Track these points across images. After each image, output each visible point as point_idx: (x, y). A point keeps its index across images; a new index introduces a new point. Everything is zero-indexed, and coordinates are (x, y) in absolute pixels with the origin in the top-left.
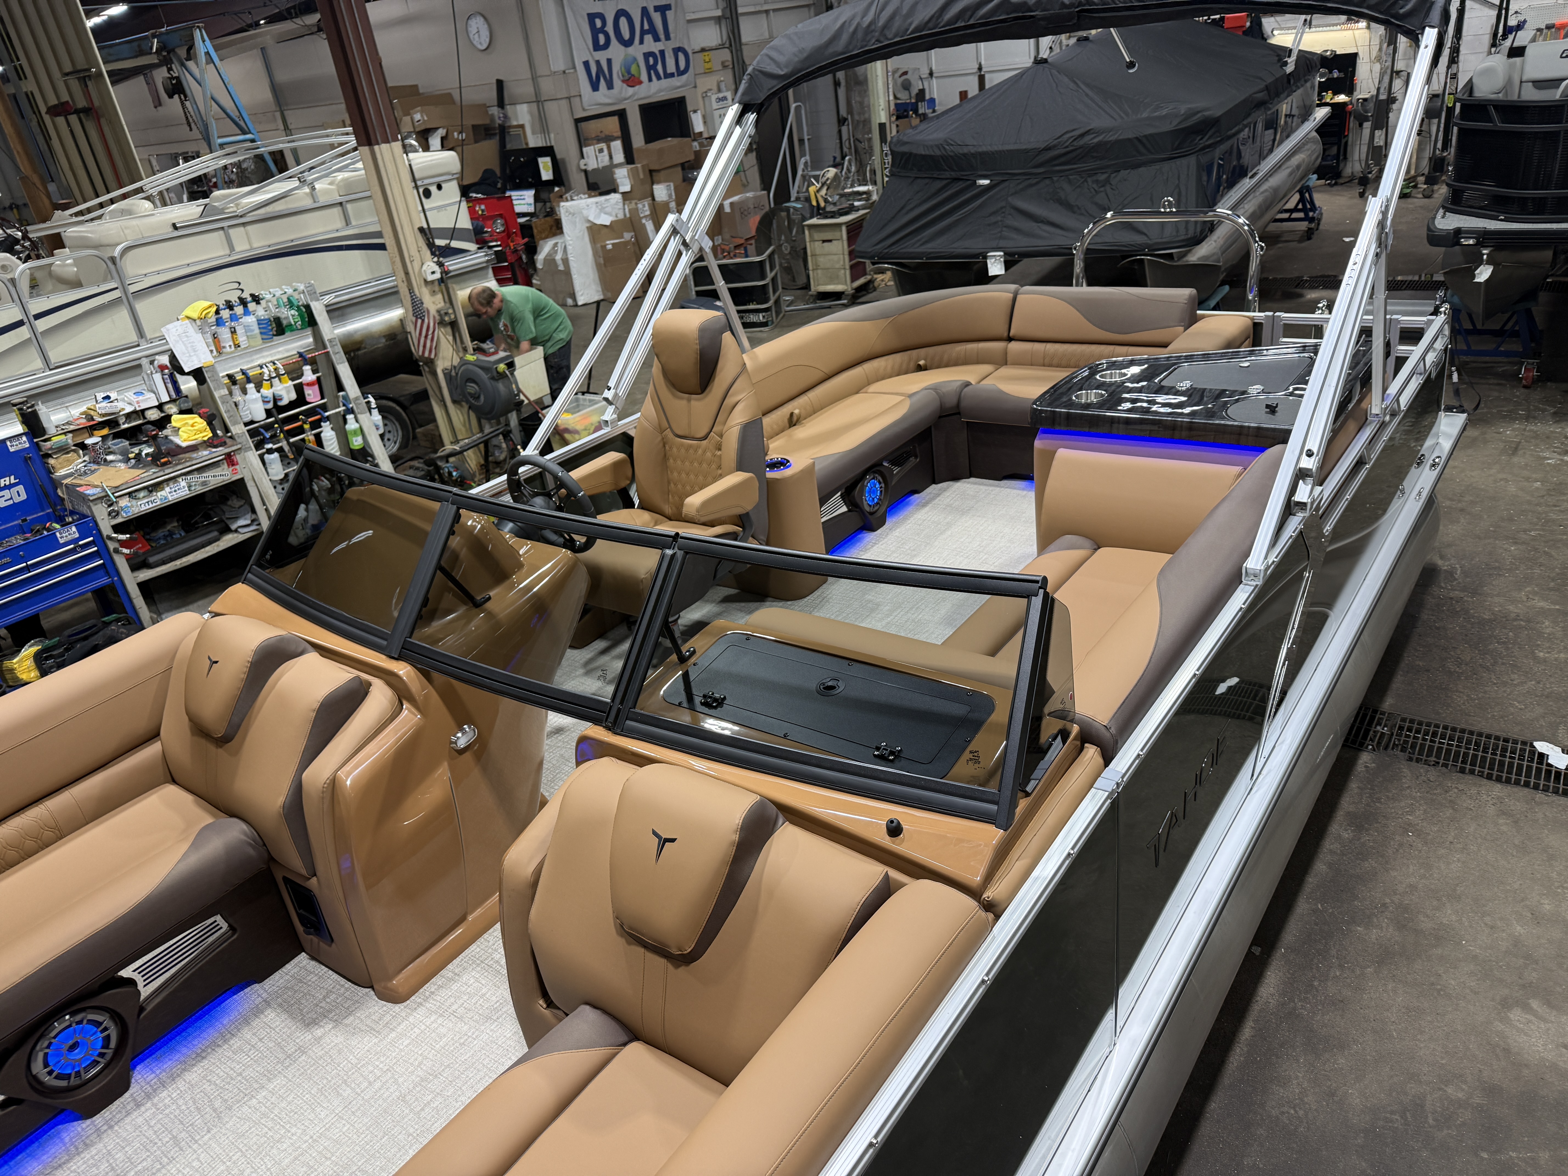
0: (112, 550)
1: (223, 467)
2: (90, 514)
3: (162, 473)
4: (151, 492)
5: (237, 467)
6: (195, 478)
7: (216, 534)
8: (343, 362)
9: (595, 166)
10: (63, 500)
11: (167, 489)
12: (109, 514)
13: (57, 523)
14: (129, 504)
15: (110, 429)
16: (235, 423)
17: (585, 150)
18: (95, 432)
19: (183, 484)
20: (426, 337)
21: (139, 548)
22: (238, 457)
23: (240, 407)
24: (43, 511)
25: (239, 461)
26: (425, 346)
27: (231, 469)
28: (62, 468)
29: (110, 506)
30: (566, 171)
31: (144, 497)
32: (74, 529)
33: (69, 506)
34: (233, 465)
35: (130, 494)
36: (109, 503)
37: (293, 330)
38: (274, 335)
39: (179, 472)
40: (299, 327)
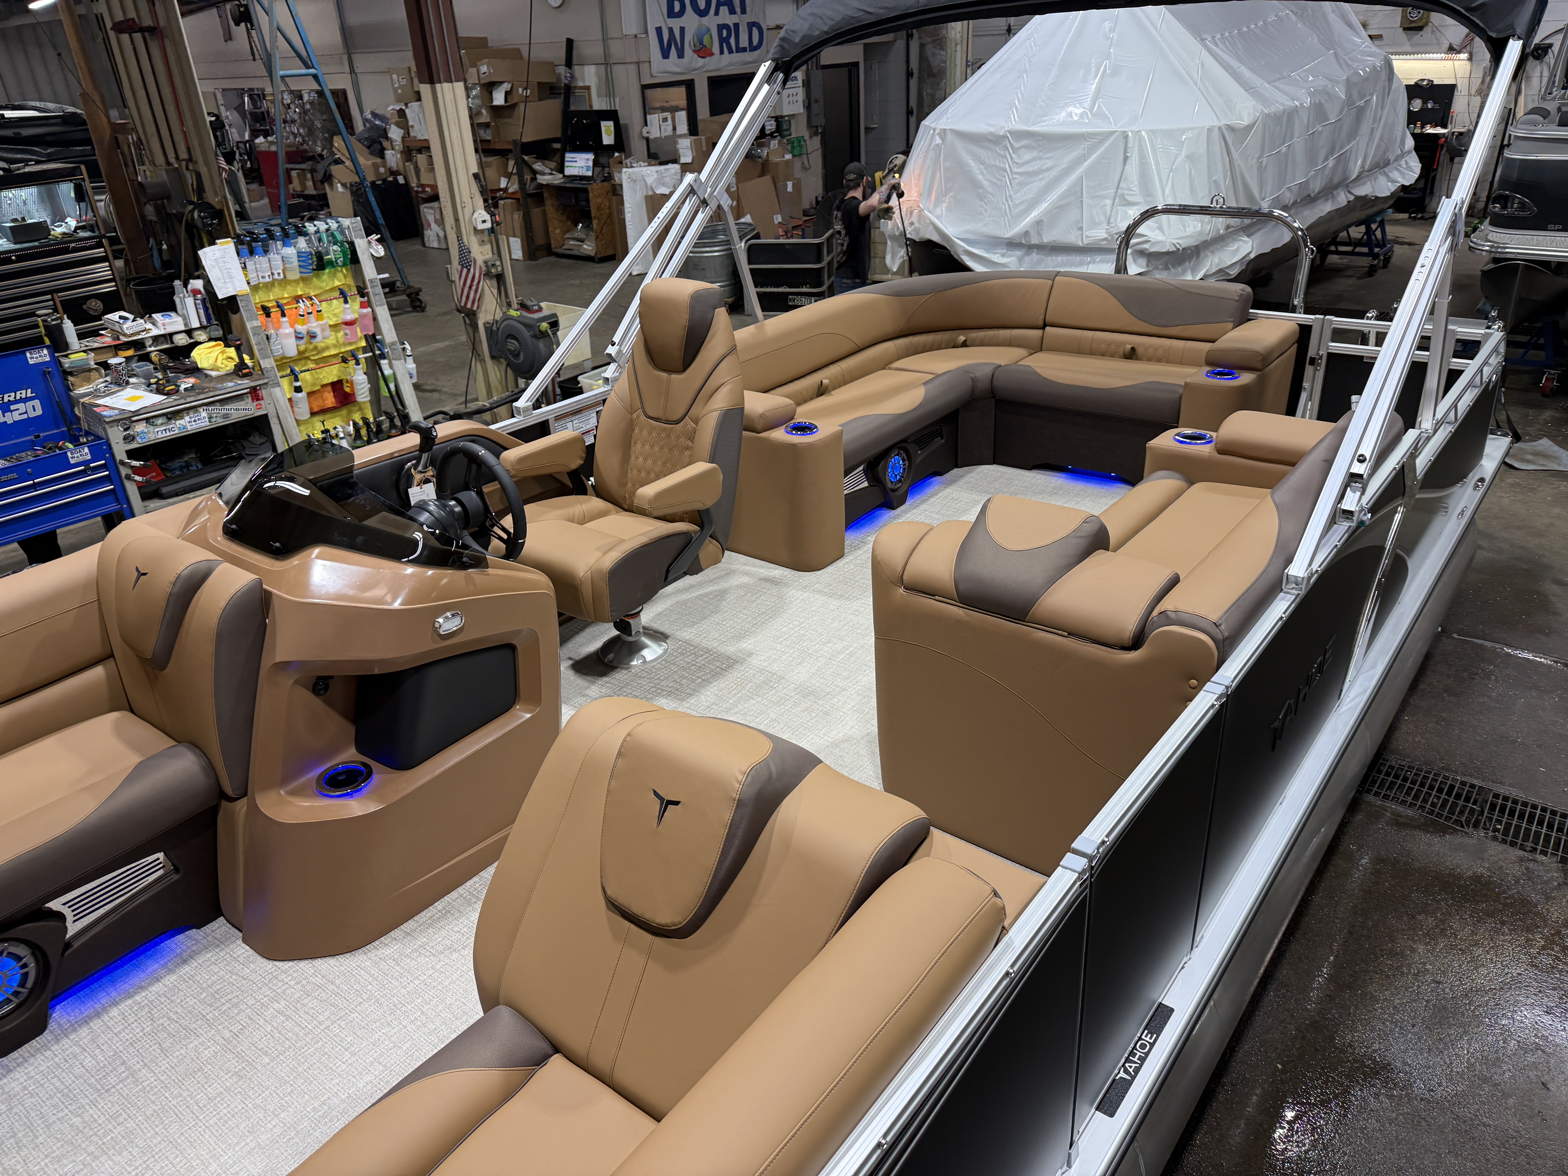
0: (123, 476)
1: (247, 400)
2: (104, 436)
3: (183, 401)
4: (169, 419)
5: (262, 402)
6: (217, 410)
8: (383, 305)
9: (658, 135)
10: (78, 419)
11: (187, 419)
12: (125, 438)
13: (71, 443)
14: (146, 430)
15: (135, 351)
16: (265, 357)
17: (648, 117)
18: (120, 353)
19: (204, 414)
20: (470, 287)
21: (153, 477)
22: (263, 391)
23: (272, 341)
24: (58, 428)
25: (264, 397)
26: (468, 297)
27: (255, 403)
28: (82, 386)
29: (125, 430)
30: (628, 137)
31: (162, 424)
32: (86, 450)
33: (85, 426)
34: (258, 400)
35: (147, 420)
36: (125, 427)
37: (333, 267)
38: (314, 270)
39: (201, 402)
40: (340, 264)
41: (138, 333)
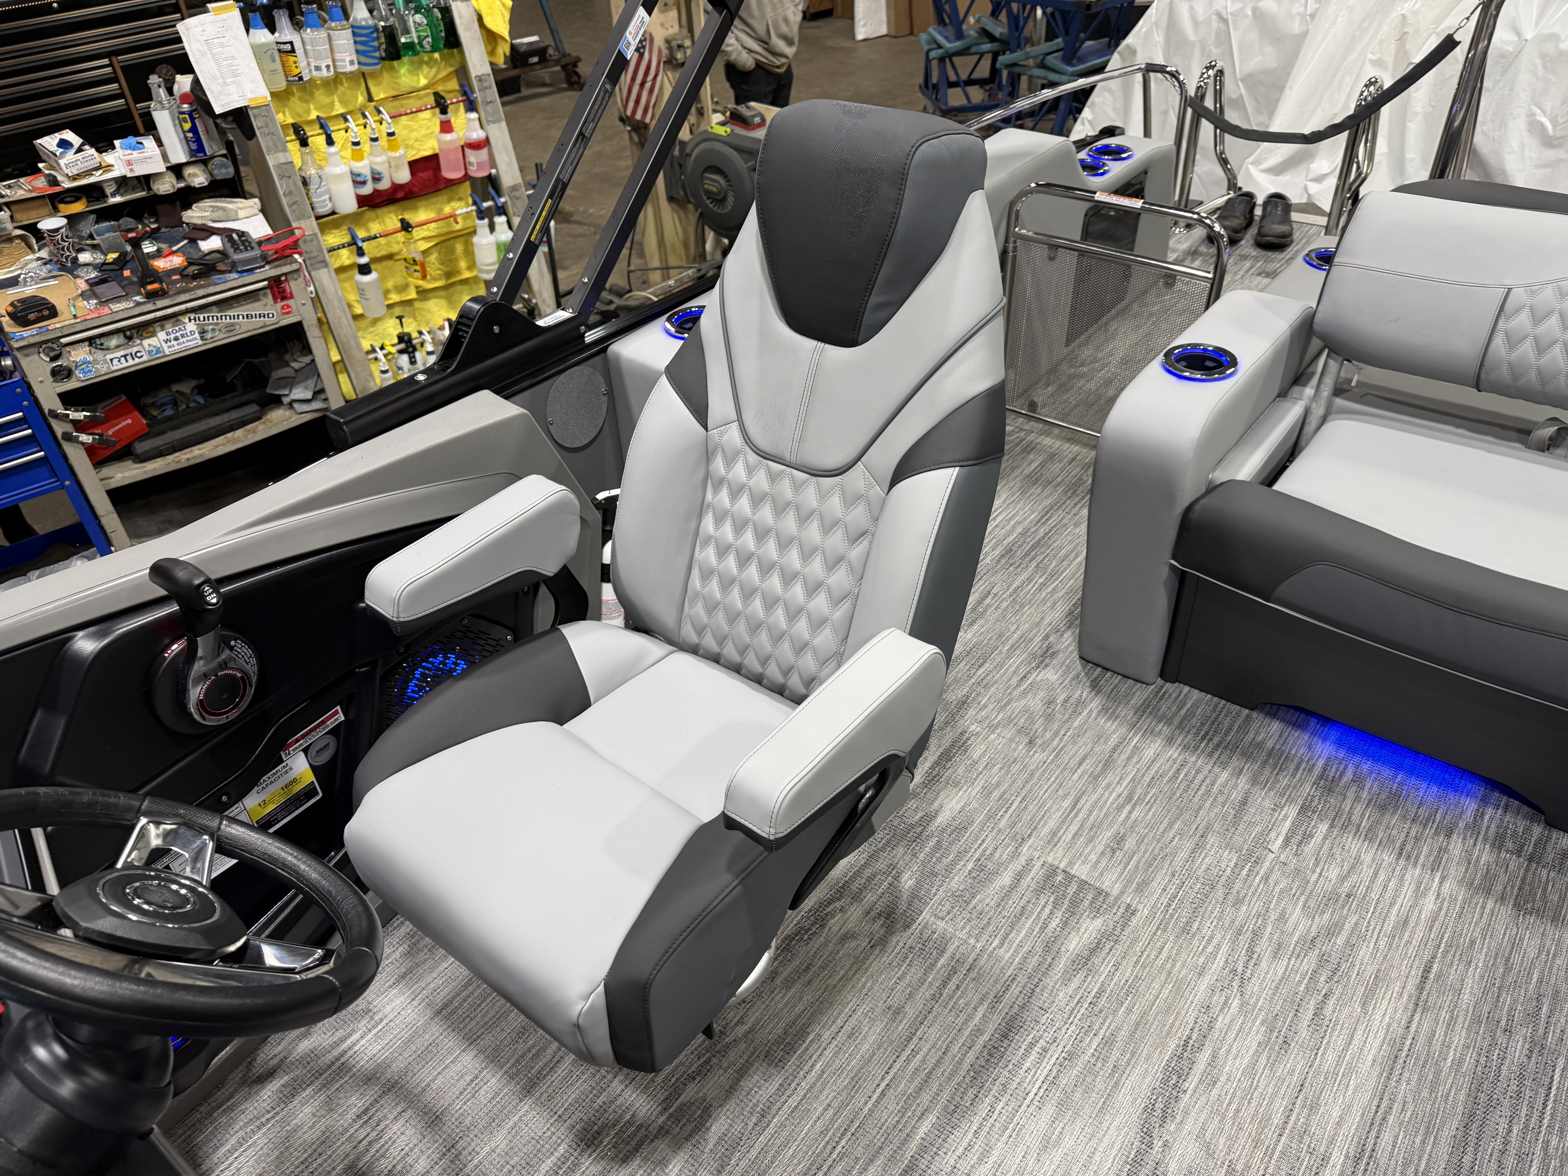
0: (59, 435)
1: (264, 301)
3: (150, 307)
4: (130, 338)
5: (290, 302)
6: (212, 317)
7: (253, 408)
8: (498, 121)
11: (162, 335)
12: (55, 373)
14: (90, 358)
15: (89, 202)
16: (302, 216)
18: (62, 206)
19: (191, 326)
20: (642, 85)
22: (293, 284)
23: (312, 187)
25: (295, 293)
26: (637, 102)
27: (280, 304)
29: (54, 359)
31: (117, 347)
34: (284, 298)
35: (90, 340)
36: (52, 354)
37: (416, 53)
38: (382, 59)
39: (183, 307)
40: (428, 47)
41: (89, 173)
